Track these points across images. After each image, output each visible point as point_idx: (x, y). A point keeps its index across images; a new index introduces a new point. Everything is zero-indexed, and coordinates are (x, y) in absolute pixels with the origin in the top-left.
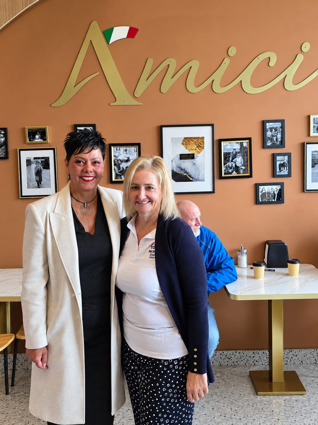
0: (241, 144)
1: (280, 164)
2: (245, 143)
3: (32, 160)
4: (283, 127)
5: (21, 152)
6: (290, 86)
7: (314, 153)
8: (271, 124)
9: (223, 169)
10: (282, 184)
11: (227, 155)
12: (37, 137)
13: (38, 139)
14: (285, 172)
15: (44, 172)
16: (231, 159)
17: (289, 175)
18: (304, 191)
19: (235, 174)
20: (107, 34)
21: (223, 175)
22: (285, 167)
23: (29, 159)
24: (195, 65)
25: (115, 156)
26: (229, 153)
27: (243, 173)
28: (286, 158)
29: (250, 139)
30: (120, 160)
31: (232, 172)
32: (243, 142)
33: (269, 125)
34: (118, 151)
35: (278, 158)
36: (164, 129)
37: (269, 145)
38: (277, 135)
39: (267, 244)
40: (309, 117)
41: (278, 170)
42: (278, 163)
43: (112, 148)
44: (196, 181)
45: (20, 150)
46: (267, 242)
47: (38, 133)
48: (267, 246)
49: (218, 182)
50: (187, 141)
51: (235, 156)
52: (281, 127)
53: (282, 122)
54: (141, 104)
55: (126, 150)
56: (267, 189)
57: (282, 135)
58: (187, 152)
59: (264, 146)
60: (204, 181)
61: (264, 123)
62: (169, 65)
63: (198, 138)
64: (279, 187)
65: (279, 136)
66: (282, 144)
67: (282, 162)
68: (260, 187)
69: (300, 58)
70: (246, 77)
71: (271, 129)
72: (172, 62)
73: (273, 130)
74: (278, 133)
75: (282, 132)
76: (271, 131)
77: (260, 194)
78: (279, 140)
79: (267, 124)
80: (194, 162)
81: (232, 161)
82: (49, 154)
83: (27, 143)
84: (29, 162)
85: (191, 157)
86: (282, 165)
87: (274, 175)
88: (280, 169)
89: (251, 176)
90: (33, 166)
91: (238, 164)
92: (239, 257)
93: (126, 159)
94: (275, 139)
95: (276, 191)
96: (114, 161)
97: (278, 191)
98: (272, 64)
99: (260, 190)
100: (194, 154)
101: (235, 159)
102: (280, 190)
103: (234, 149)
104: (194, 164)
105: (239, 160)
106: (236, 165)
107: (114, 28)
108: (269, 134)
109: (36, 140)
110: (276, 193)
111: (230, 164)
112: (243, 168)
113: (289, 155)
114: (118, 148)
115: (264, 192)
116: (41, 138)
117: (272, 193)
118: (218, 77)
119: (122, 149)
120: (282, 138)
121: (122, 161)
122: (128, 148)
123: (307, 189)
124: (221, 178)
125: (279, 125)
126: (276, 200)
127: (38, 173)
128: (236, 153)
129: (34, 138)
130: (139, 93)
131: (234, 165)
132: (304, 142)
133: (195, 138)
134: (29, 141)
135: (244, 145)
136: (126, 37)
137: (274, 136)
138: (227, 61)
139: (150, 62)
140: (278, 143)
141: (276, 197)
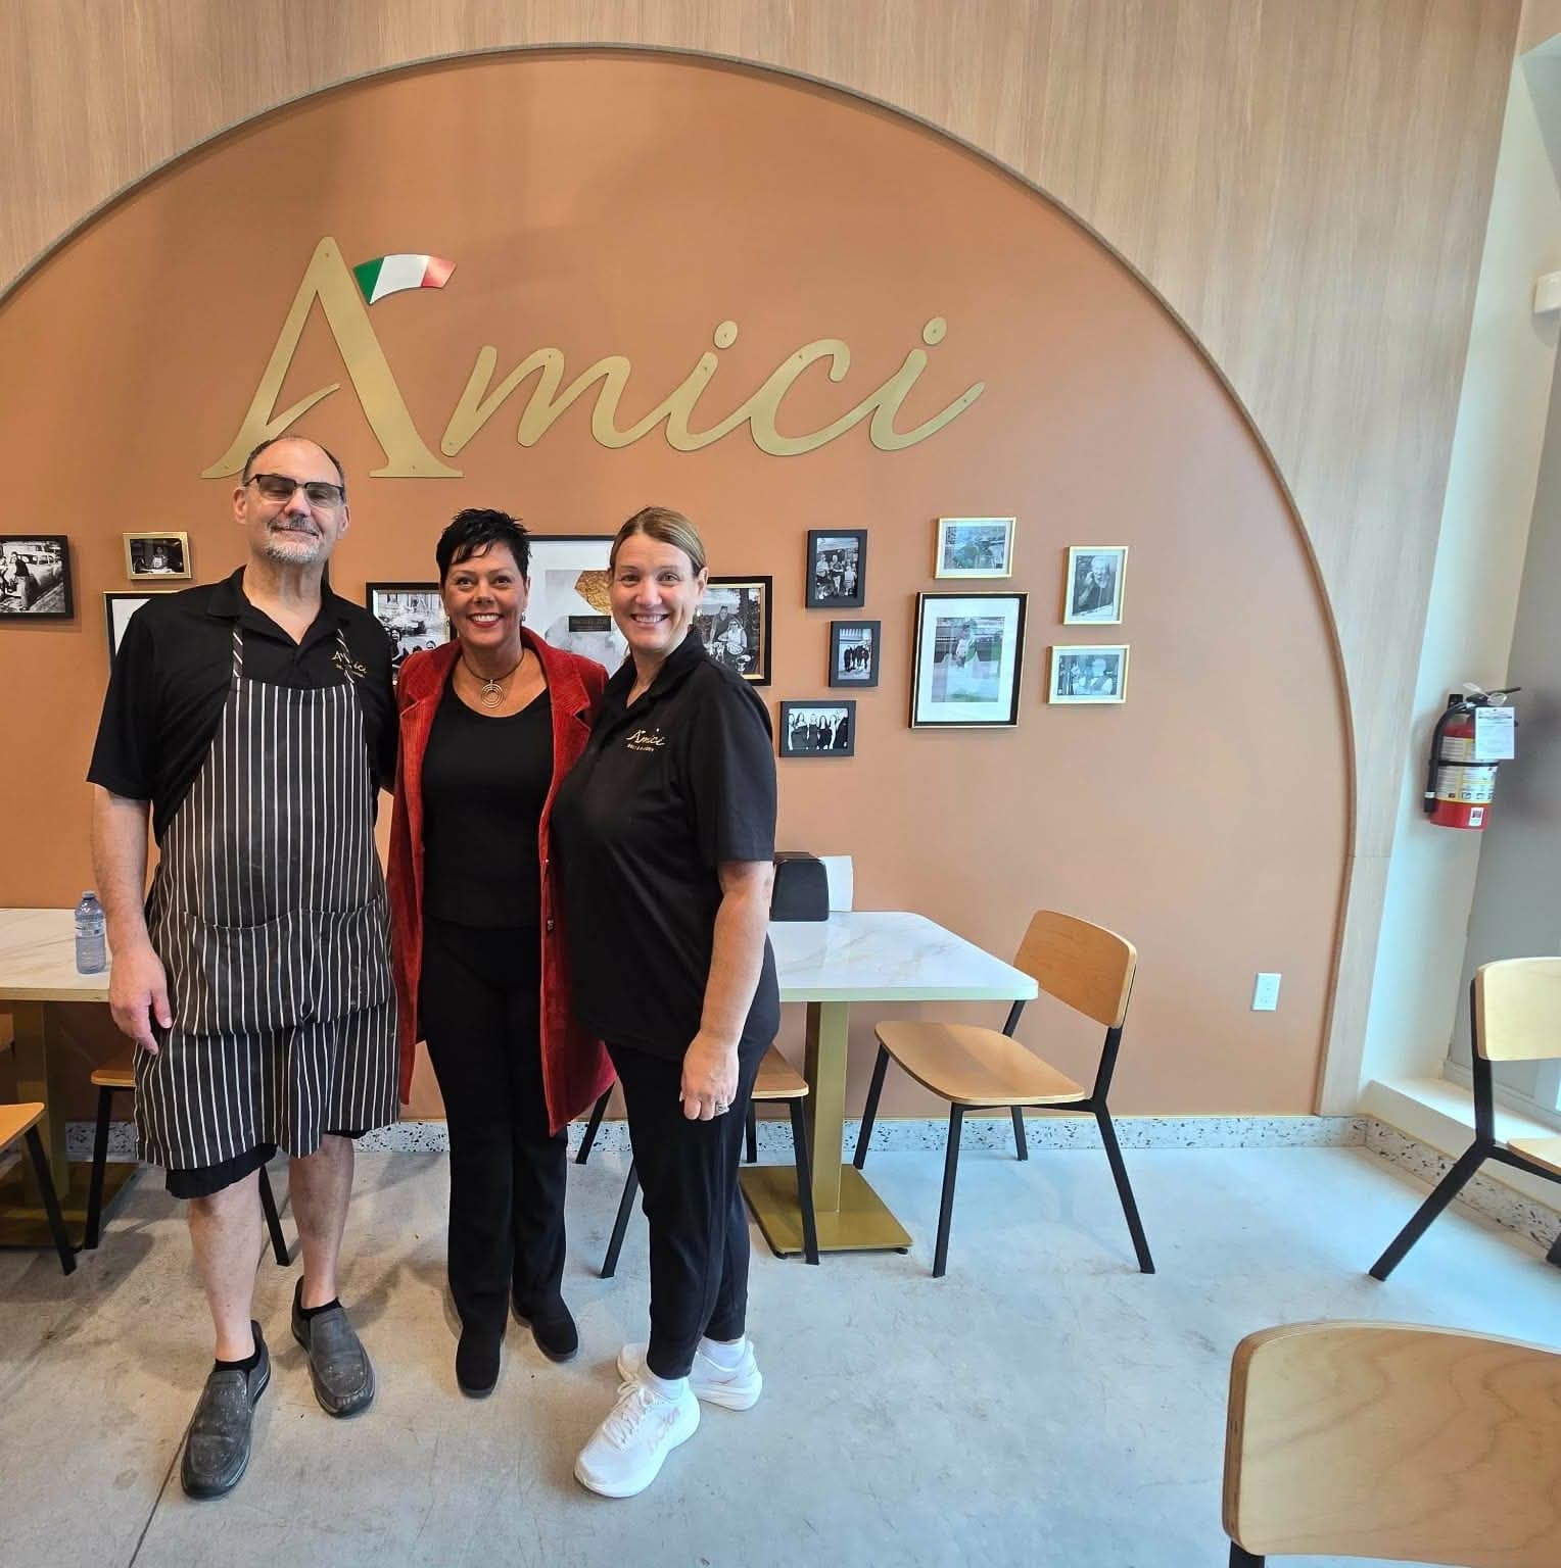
0: (744, 593)
1: (847, 653)
2: (755, 592)
4: (861, 551)
5: (115, 603)
6: (885, 437)
7: (944, 624)
8: (828, 540)
10: (850, 706)
12: (158, 561)
13: (160, 568)
14: (862, 671)
16: (713, 632)
17: (872, 681)
18: (910, 726)
22: (863, 660)
26: (710, 618)
27: (744, 673)
28: (867, 635)
29: (767, 580)
30: (398, 629)
32: (748, 591)
33: (823, 544)
34: (392, 604)
35: (844, 634)
37: (821, 597)
38: (845, 570)
41: (842, 666)
42: (843, 648)
43: (375, 593)
45: (112, 597)
47: (159, 550)
50: (589, 581)
51: (723, 627)
53: (861, 536)
54: (461, 474)
55: (415, 602)
56: (809, 717)
57: (857, 572)
58: (588, 610)
61: (809, 540)
62: (543, 367)
64: (843, 713)
65: (850, 574)
66: (857, 595)
67: (854, 646)
68: (791, 711)
70: (762, 409)
71: (829, 555)
72: (551, 359)
73: (835, 557)
74: (846, 565)
75: (857, 563)
76: (829, 560)
77: (791, 729)
78: (850, 585)
79: (819, 540)
80: (611, 639)
81: (716, 639)
83: (129, 578)
85: (600, 624)
86: (855, 654)
87: (832, 680)
88: (847, 664)
89: (767, 681)
91: (734, 649)
93: (416, 625)
94: (837, 580)
95: (833, 723)
97: (839, 723)
98: (839, 373)
99: (791, 719)
101: (724, 635)
102: (845, 720)
103: (723, 607)
104: (609, 645)
105: (736, 639)
106: (726, 650)
108: (822, 567)
109: (155, 572)
110: (834, 728)
111: (708, 646)
112: (747, 658)
113: (875, 627)
114: (393, 597)
115: (801, 724)
116: (169, 563)
117: (823, 727)
119: (404, 599)
120: (856, 580)
121: (402, 632)
122: (420, 597)
123: (919, 720)
125: (850, 544)
126: (831, 747)
128: (729, 617)
129: (150, 566)
130: (454, 442)
131: (721, 651)
132: (919, 594)
134: (138, 571)
135: (752, 595)
136: (419, 285)
137: (835, 574)
138: (710, 360)
139: (488, 357)
140: (846, 594)
141: (833, 738)
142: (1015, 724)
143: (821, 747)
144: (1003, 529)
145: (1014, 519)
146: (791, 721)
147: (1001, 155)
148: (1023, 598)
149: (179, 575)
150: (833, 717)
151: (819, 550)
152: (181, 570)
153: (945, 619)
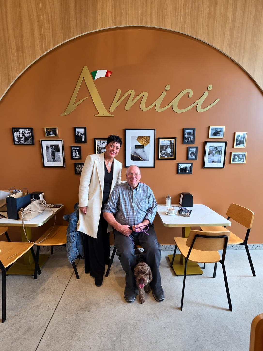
0: (171, 141)
2: (173, 141)
3: (49, 146)
5: (43, 141)
6: (199, 109)
7: (210, 148)
9: (160, 154)
10: (191, 164)
11: (162, 147)
12: (51, 133)
13: (52, 135)
14: (194, 157)
15: (56, 153)
16: (164, 149)
18: (203, 168)
19: (166, 157)
20: (93, 74)
21: (160, 158)
22: (194, 155)
23: (47, 146)
24: (146, 94)
25: (98, 145)
26: (164, 146)
27: (171, 157)
28: (195, 149)
29: (175, 138)
31: (165, 156)
32: (171, 140)
33: (187, 131)
34: (99, 143)
35: (190, 149)
36: (127, 131)
37: (186, 142)
39: (181, 195)
40: (209, 127)
41: (190, 156)
42: (190, 152)
43: (96, 140)
44: (144, 161)
45: (42, 140)
46: (182, 194)
48: (182, 196)
49: (157, 162)
50: (140, 138)
51: (167, 148)
52: (193, 133)
53: (194, 130)
54: (114, 116)
55: (104, 142)
57: (193, 137)
58: (139, 144)
59: (183, 143)
60: (149, 161)
61: (184, 130)
62: (130, 94)
63: (146, 137)
64: (190, 165)
65: (192, 137)
66: (193, 141)
68: (180, 165)
69: (206, 93)
70: (175, 103)
71: (188, 133)
72: (132, 92)
73: (189, 134)
74: (191, 135)
75: (193, 135)
77: (180, 168)
79: (186, 130)
80: (144, 150)
81: (165, 150)
82: (59, 143)
83: (45, 136)
84: (47, 147)
85: (142, 147)
86: (193, 153)
87: (187, 158)
88: (191, 156)
89: (175, 159)
90: (50, 150)
91: (169, 152)
92: (167, 200)
93: (104, 147)
94: (189, 139)
96: (97, 148)
98: (190, 96)
99: (180, 166)
100: (143, 146)
102: (190, 167)
104: (144, 151)
105: (169, 150)
106: (167, 153)
107: (98, 71)
108: (186, 136)
109: (51, 135)
111: (163, 152)
112: (171, 154)
113: (197, 148)
114: (100, 141)
116: (53, 134)
117: (186, 168)
118: (159, 102)
119: (102, 141)
120: (193, 139)
121: (102, 148)
123: (205, 167)
124: (158, 159)
125: (191, 131)
126: (188, 172)
127: (53, 154)
128: (168, 146)
130: (112, 109)
132: (205, 141)
133: (145, 137)
135: (172, 141)
136: (105, 76)
137: (189, 137)
138: (164, 93)
139: (119, 92)
140: (191, 141)
141: (188, 170)
142: (224, 168)
143: (186, 172)
144: (222, 128)
145: (225, 127)
146: (180, 167)
147: (224, 51)
148: (226, 142)
149: (56, 136)
150: (188, 166)
151: (186, 132)
152: (56, 135)
153: (211, 146)
